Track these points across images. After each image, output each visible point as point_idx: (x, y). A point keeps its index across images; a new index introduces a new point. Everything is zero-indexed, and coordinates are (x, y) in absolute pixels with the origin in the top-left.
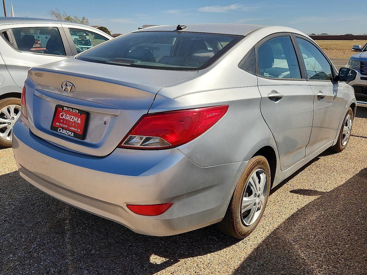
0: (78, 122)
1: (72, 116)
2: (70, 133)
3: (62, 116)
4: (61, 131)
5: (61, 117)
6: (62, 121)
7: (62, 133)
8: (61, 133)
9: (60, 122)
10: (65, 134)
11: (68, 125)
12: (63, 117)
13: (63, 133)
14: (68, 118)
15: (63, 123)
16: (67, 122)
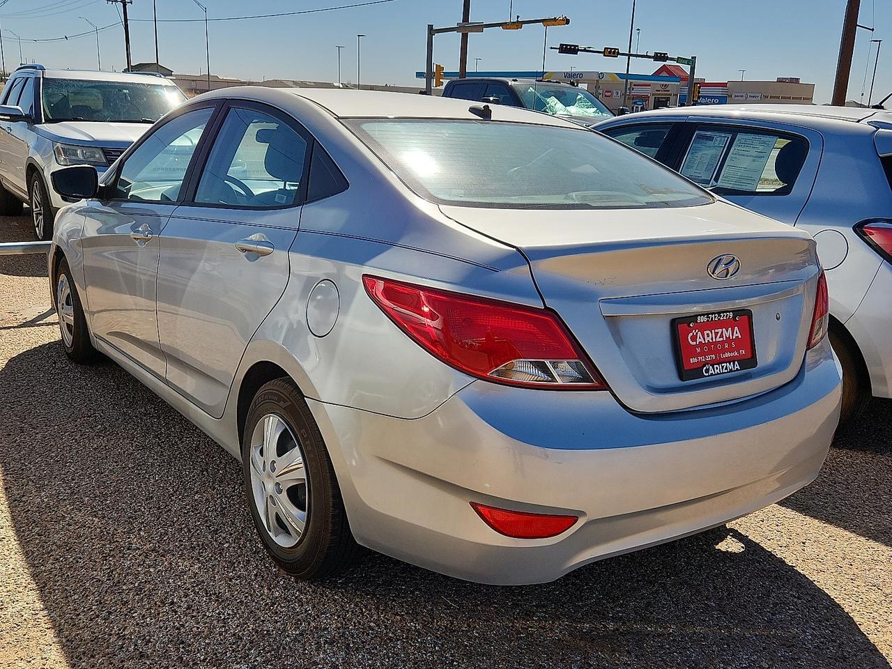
0: (735, 335)
1: (716, 331)
2: (730, 366)
3: (694, 338)
4: (710, 372)
5: (694, 343)
6: (698, 350)
7: (715, 374)
8: (712, 375)
9: (697, 355)
10: (721, 373)
11: (716, 352)
12: (698, 340)
13: (718, 374)
14: (709, 339)
15: (703, 354)
16: (711, 347)
